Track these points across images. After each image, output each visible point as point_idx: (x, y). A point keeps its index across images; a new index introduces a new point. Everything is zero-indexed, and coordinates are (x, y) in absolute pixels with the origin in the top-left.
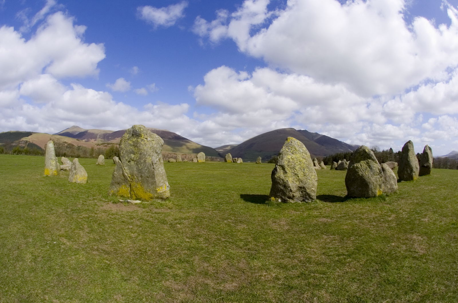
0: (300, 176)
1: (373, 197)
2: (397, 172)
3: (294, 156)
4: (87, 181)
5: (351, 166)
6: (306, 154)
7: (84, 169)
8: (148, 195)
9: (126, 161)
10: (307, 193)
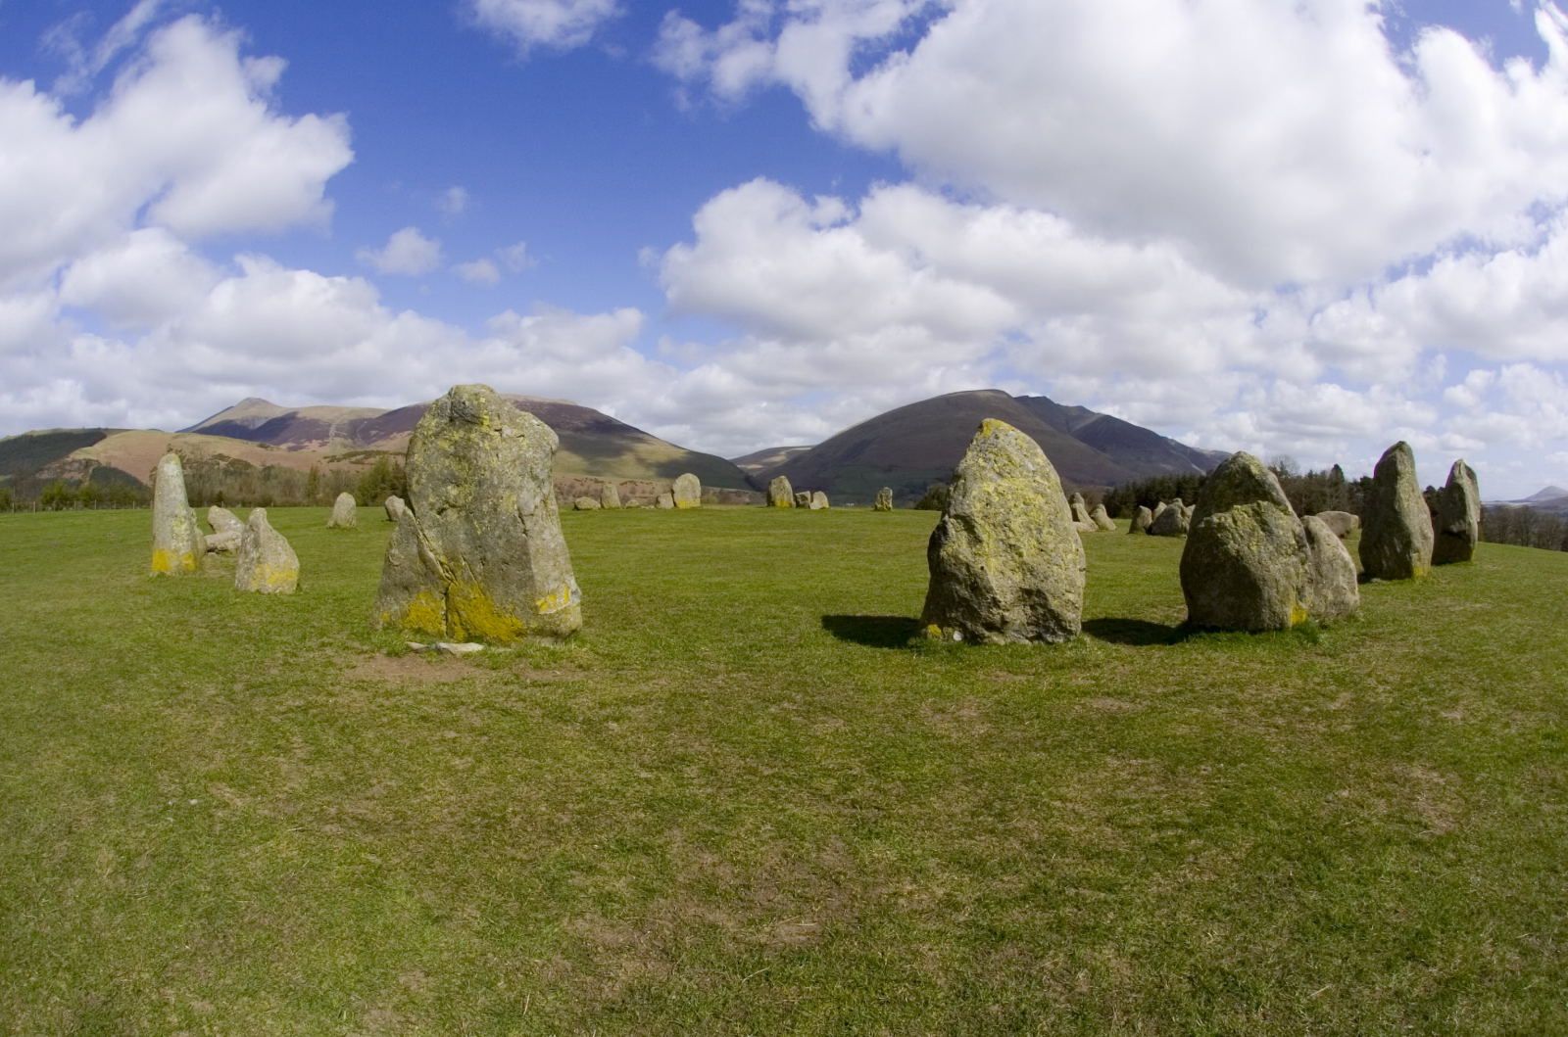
0: (1025, 554)
1: (1276, 629)
2: (1357, 549)
3: (1005, 484)
4: (298, 585)
5: (1199, 522)
6: (1046, 477)
7: (286, 543)
8: (507, 625)
9: (431, 509)
10: (1051, 611)
